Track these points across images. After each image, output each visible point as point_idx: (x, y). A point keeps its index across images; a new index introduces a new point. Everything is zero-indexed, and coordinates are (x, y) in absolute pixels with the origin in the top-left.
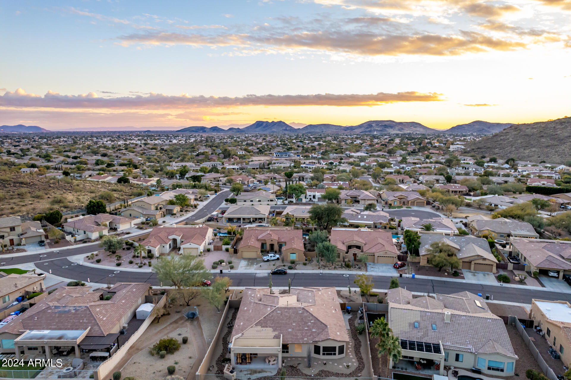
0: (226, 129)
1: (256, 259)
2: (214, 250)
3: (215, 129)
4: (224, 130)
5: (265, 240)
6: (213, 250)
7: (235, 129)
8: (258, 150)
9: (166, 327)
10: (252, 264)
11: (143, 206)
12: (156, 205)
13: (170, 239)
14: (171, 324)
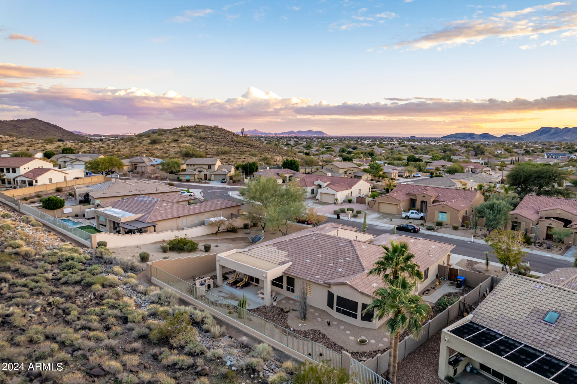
0: (499, 136)
1: (395, 215)
2: (357, 203)
3: (485, 136)
4: (496, 137)
5: (415, 195)
6: (355, 201)
7: (511, 136)
8: (525, 151)
9: (217, 240)
10: (384, 218)
11: (332, 170)
12: (345, 170)
13: (315, 185)
14: (226, 239)
